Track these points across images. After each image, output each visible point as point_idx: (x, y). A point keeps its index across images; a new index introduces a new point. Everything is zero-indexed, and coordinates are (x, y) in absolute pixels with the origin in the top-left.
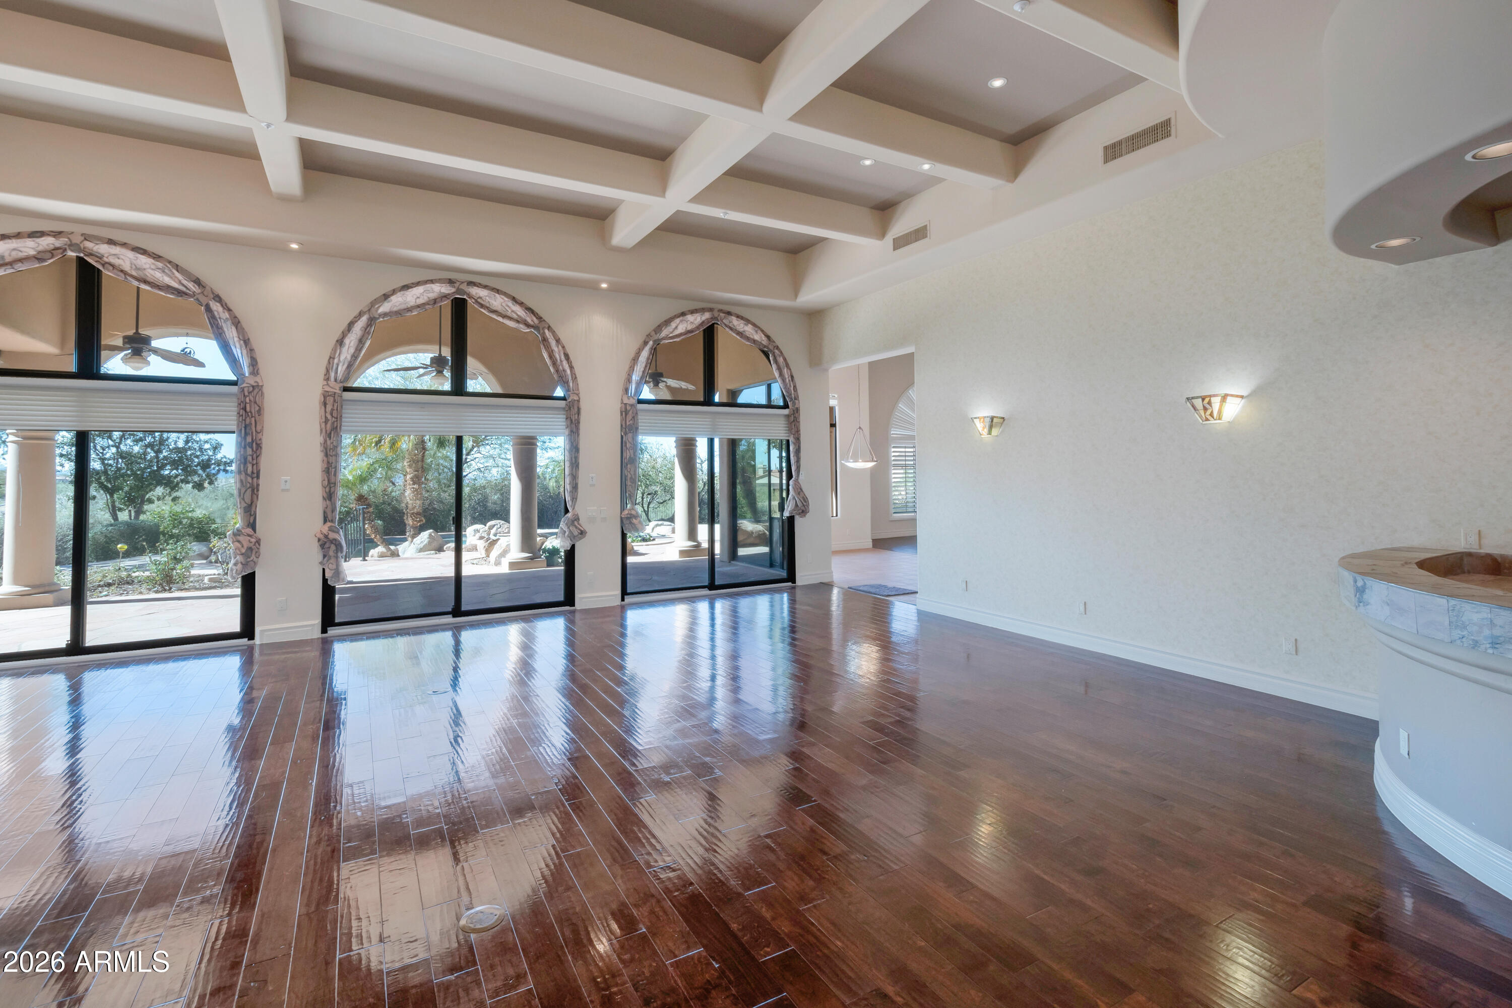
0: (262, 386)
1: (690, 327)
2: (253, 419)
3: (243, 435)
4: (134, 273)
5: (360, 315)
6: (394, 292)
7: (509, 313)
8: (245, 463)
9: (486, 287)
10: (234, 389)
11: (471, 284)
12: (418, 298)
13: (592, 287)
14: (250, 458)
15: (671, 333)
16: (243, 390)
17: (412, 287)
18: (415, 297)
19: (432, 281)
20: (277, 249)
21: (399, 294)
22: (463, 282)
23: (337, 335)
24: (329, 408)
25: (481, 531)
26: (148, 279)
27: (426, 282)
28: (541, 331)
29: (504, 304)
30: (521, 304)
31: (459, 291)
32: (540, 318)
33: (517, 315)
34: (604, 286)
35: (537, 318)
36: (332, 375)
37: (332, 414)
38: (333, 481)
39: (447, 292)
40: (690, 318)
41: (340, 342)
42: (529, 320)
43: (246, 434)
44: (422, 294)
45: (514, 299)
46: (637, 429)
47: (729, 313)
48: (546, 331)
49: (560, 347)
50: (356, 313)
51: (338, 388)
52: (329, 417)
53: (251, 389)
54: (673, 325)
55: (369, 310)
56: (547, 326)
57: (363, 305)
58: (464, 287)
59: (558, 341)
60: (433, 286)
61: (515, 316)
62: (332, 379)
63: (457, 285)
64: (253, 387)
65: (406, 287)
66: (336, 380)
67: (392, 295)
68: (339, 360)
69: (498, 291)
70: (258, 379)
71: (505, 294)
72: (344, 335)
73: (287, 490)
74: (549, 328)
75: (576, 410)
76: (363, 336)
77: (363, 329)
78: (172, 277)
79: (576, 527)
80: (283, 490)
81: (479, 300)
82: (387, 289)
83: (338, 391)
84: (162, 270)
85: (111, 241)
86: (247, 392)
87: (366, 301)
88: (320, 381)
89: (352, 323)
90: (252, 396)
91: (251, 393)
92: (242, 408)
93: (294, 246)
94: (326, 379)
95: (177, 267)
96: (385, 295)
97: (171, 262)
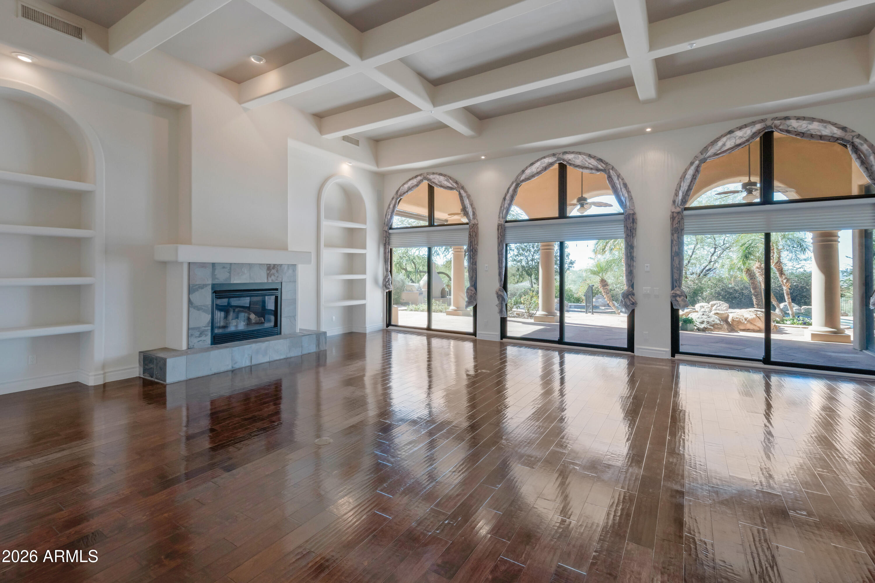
0: (478, 224)
1: (738, 142)
2: (473, 239)
4: (439, 184)
5: (512, 183)
6: (527, 168)
7: (587, 165)
9: (573, 153)
10: (467, 226)
11: (565, 153)
12: (538, 168)
13: (641, 132)
15: (720, 149)
16: (470, 226)
17: (535, 163)
19: (544, 157)
20: (475, 161)
21: (529, 168)
22: (560, 153)
23: (503, 196)
24: (500, 231)
25: (705, 307)
26: (443, 185)
27: (542, 159)
28: (607, 172)
29: (584, 161)
30: (594, 157)
31: (559, 159)
32: (606, 164)
33: (592, 165)
34: (649, 130)
35: (604, 164)
36: (501, 215)
37: (501, 234)
38: (500, 267)
39: (552, 161)
40: (739, 133)
41: (505, 199)
42: (600, 167)
43: (471, 246)
44: (540, 166)
45: (590, 156)
46: (682, 230)
47: (787, 118)
48: (611, 171)
49: (620, 180)
50: (510, 183)
51: (502, 221)
52: (499, 235)
54: (720, 143)
55: (516, 180)
56: (611, 167)
57: (513, 178)
58: (561, 156)
59: (619, 176)
60: (545, 160)
61: (591, 166)
62: (501, 217)
63: (557, 156)
64: (474, 224)
65: (532, 164)
67: (526, 170)
68: (504, 207)
69: (580, 153)
70: (475, 221)
71: (584, 154)
72: (506, 195)
73: (487, 271)
74: (613, 168)
75: (631, 220)
76: (513, 194)
77: (513, 190)
78: (449, 182)
79: (630, 300)
81: (570, 162)
82: (523, 169)
83: (503, 223)
84: (447, 180)
85: (433, 174)
86: (472, 227)
87: (515, 176)
88: (497, 219)
89: (509, 188)
90: (474, 229)
91: (474, 228)
92: (470, 235)
93: (483, 157)
94: (499, 218)
95: (451, 178)
96: (522, 171)
97: (449, 176)
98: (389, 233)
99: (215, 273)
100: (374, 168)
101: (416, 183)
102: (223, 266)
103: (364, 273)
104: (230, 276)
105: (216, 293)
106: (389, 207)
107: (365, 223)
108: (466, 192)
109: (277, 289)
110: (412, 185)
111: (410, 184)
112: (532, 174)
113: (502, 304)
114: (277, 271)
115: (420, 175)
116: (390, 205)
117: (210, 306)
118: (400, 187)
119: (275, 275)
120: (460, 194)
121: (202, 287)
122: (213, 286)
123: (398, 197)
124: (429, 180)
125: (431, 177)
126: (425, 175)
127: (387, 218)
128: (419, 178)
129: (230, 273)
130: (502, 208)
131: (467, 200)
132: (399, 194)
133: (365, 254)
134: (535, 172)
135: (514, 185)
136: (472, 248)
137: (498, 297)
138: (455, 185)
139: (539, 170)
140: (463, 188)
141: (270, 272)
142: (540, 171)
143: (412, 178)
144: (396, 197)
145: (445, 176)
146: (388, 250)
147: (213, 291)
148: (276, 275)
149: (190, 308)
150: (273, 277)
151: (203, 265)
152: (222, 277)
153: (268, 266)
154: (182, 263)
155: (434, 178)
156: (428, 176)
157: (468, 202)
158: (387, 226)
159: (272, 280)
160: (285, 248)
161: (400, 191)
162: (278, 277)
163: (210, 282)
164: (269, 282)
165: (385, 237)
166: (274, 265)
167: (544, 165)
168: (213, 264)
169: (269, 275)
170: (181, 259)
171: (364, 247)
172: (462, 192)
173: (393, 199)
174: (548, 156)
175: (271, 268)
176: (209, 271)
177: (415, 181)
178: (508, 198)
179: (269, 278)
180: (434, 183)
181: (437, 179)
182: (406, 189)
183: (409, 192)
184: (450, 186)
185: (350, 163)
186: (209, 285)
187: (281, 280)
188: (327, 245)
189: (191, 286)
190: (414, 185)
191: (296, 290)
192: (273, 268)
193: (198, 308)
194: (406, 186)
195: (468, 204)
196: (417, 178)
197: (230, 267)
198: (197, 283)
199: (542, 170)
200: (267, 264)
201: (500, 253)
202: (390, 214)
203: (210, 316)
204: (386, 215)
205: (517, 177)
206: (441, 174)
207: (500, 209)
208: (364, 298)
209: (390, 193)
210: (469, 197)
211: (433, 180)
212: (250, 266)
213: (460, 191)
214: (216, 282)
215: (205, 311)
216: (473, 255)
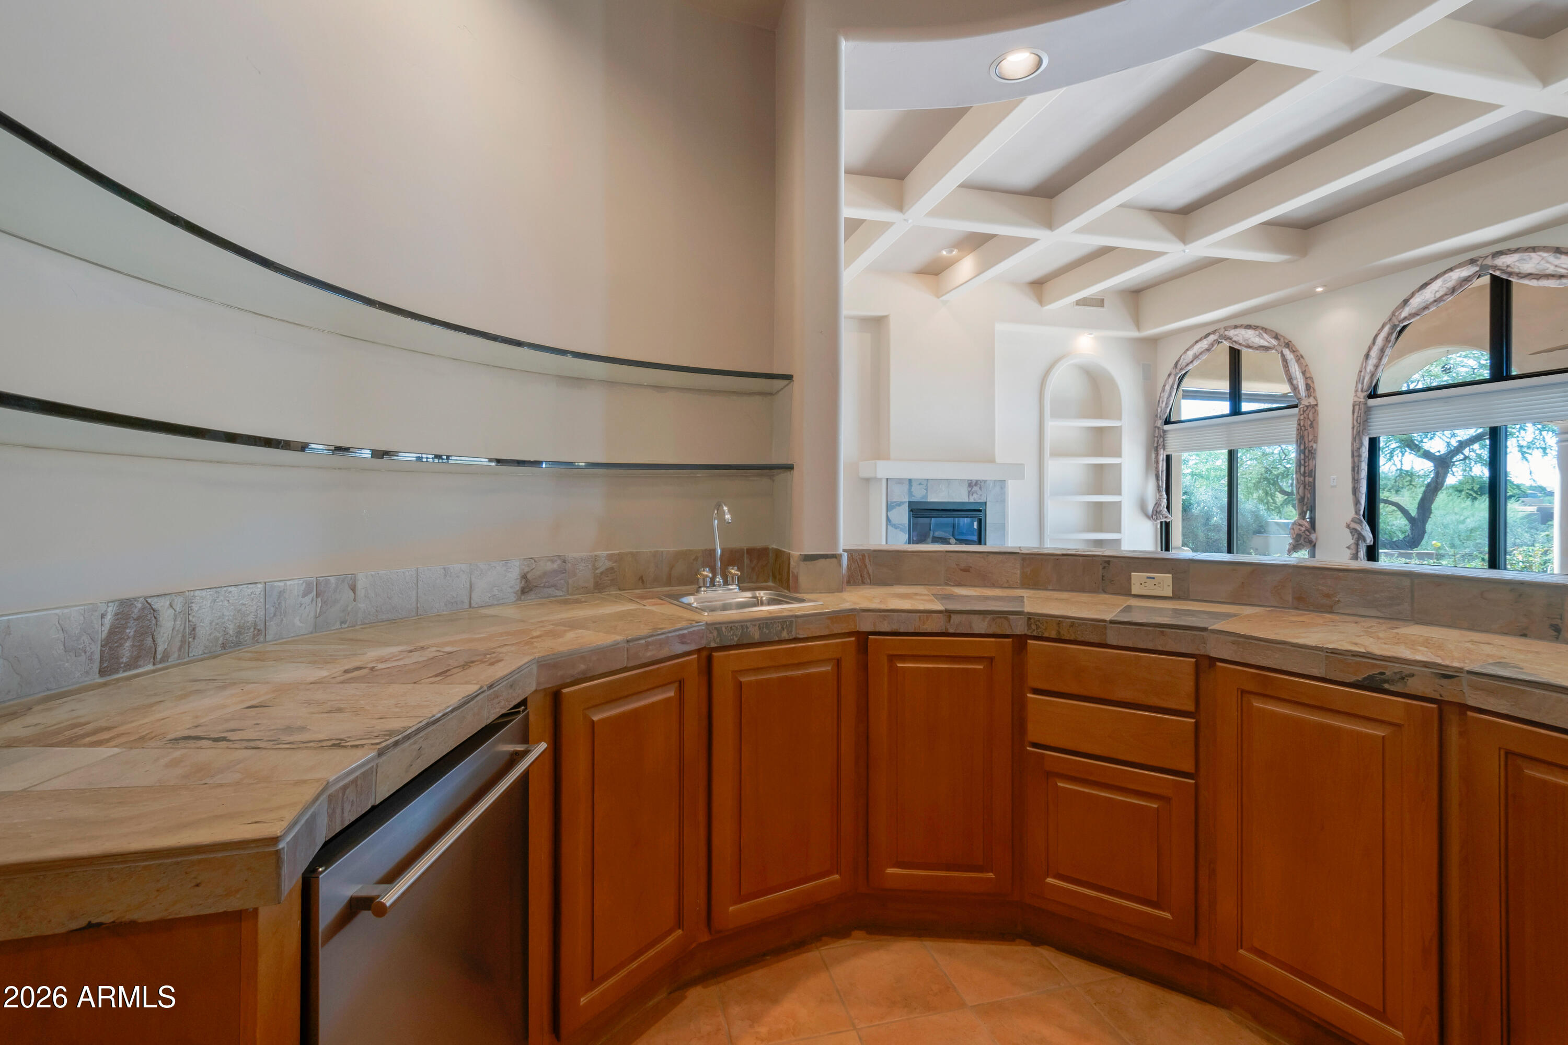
0: (1317, 405)
2: (1306, 432)
3: (1299, 444)
4: (1244, 344)
5: (1383, 327)
6: (1413, 294)
8: (1300, 467)
9: (1516, 251)
10: (1296, 410)
11: (1498, 254)
12: (1437, 292)
14: (1302, 462)
16: (1300, 409)
17: (1431, 283)
18: (1434, 292)
19: (1451, 270)
20: (1307, 297)
21: (1417, 295)
22: (1484, 257)
23: (1364, 352)
24: (1356, 414)
26: (1251, 345)
27: (1445, 272)
31: (1482, 268)
33: (1563, 268)
36: (1360, 386)
37: (1357, 421)
38: (1356, 478)
39: (1474, 273)
41: (1367, 356)
43: (1300, 444)
44: (1440, 287)
50: (1380, 326)
51: (1362, 397)
52: (1355, 423)
53: (1305, 408)
55: (1391, 320)
57: (1385, 318)
58: (1489, 262)
60: (1451, 274)
62: (1360, 390)
63: (1479, 263)
64: (1308, 406)
65: (1425, 285)
66: (1362, 391)
67: (1411, 298)
68: (1366, 371)
69: (1534, 250)
70: (1312, 400)
72: (1370, 349)
73: (1335, 486)
76: (1384, 346)
77: (1385, 339)
78: (1263, 338)
80: (1332, 487)
81: (1508, 270)
82: (1405, 297)
83: (1365, 399)
84: (1260, 336)
85: (1236, 327)
86: (1304, 411)
87: (1389, 313)
88: (1353, 394)
89: (1376, 336)
90: (1308, 415)
91: (1307, 412)
92: (1299, 424)
93: (1320, 289)
94: (1356, 391)
95: (1265, 330)
96: (1404, 301)
97: (1263, 328)
98: (1163, 430)
99: (912, 490)
100: (1135, 334)
101: (1207, 346)
102: (920, 482)
103: (1119, 492)
104: (927, 493)
105: (912, 512)
106: (1163, 390)
107: (1120, 418)
108: (1293, 351)
109: (980, 511)
110: (1200, 351)
111: (1197, 348)
112: (1424, 305)
113: (1357, 545)
114: (980, 488)
115: (1214, 332)
116: (1164, 386)
117: (907, 525)
118: (1181, 356)
119: (978, 492)
120: (1283, 355)
121: (900, 504)
122: (910, 503)
123: (1178, 372)
124: (1228, 338)
125: (1231, 333)
126: (1222, 332)
127: (1161, 407)
128: (1212, 338)
129: (926, 489)
130: (1362, 373)
131: (1296, 365)
132: (1179, 367)
133: (1120, 464)
134: (1432, 300)
135: (1387, 329)
136: (1302, 447)
137: (1351, 533)
138: (1274, 342)
139: (1438, 295)
140: (1288, 345)
141: (972, 489)
142: (1442, 296)
143: (1201, 339)
144: (1174, 372)
145: (1255, 328)
146: (1162, 457)
147: (910, 509)
148: (980, 492)
149: (888, 526)
150: (975, 496)
151: (900, 481)
152: (918, 496)
153: (969, 482)
154: (881, 479)
155: (1237, 335)
156: (1227, 333)
157: (1297, 368)
158: (1160, 419)
159: (974, 499)
160: (992, 461)
161: (1180, 363)
162: (981, 495)
163: (906, 499)
164: (971, 501)
165: (1157, 437)
166: (977, 481)
167: (1450, 284)
168: (910, 480)
169: (970, 493)
170: (879, 476)
171: (1118, 454)
172: (1286, 352)
173: (1169, 375)
174: (1460, 266)
175: (972, 485)
176: (906, 487)
177: (1204, 344)
178: (1374, 353)
179: (970, 496)
180: (1236, 342)
181: (1243, 336)
182: (1191, 357)
183: (1194, 362)
184: (1266, 344)
185: (1090, 334)
186: (905, 502)
187: (985, 499)
188: (1056, 454)
189: (889, 503)
190: (1202, 350)
191: (1005, 512)
192: (976, 484)
193: (896, 527)
194: (1190, 354)
195: (1297, 373)
196: (1208, 339)
197: (926, 483)
198: (894, 500)
199: (1446, 294)
200: (968, 480)
201: (1356, 454)
202: (1165, 399)
203: (907, 536)
204: (1159, 401)
205: (1393, 314)
206: (1249, 327)
207: (1359, 375)
208: (1119, 531)
209: (1166, 366)
210: (1299, 358)
211: (1234, 339)
212: (949, 481)
213: (1282, 352)
214: (913, 499)
215: (902, 530)
216: (1304, 460)
